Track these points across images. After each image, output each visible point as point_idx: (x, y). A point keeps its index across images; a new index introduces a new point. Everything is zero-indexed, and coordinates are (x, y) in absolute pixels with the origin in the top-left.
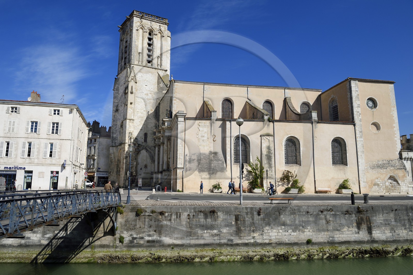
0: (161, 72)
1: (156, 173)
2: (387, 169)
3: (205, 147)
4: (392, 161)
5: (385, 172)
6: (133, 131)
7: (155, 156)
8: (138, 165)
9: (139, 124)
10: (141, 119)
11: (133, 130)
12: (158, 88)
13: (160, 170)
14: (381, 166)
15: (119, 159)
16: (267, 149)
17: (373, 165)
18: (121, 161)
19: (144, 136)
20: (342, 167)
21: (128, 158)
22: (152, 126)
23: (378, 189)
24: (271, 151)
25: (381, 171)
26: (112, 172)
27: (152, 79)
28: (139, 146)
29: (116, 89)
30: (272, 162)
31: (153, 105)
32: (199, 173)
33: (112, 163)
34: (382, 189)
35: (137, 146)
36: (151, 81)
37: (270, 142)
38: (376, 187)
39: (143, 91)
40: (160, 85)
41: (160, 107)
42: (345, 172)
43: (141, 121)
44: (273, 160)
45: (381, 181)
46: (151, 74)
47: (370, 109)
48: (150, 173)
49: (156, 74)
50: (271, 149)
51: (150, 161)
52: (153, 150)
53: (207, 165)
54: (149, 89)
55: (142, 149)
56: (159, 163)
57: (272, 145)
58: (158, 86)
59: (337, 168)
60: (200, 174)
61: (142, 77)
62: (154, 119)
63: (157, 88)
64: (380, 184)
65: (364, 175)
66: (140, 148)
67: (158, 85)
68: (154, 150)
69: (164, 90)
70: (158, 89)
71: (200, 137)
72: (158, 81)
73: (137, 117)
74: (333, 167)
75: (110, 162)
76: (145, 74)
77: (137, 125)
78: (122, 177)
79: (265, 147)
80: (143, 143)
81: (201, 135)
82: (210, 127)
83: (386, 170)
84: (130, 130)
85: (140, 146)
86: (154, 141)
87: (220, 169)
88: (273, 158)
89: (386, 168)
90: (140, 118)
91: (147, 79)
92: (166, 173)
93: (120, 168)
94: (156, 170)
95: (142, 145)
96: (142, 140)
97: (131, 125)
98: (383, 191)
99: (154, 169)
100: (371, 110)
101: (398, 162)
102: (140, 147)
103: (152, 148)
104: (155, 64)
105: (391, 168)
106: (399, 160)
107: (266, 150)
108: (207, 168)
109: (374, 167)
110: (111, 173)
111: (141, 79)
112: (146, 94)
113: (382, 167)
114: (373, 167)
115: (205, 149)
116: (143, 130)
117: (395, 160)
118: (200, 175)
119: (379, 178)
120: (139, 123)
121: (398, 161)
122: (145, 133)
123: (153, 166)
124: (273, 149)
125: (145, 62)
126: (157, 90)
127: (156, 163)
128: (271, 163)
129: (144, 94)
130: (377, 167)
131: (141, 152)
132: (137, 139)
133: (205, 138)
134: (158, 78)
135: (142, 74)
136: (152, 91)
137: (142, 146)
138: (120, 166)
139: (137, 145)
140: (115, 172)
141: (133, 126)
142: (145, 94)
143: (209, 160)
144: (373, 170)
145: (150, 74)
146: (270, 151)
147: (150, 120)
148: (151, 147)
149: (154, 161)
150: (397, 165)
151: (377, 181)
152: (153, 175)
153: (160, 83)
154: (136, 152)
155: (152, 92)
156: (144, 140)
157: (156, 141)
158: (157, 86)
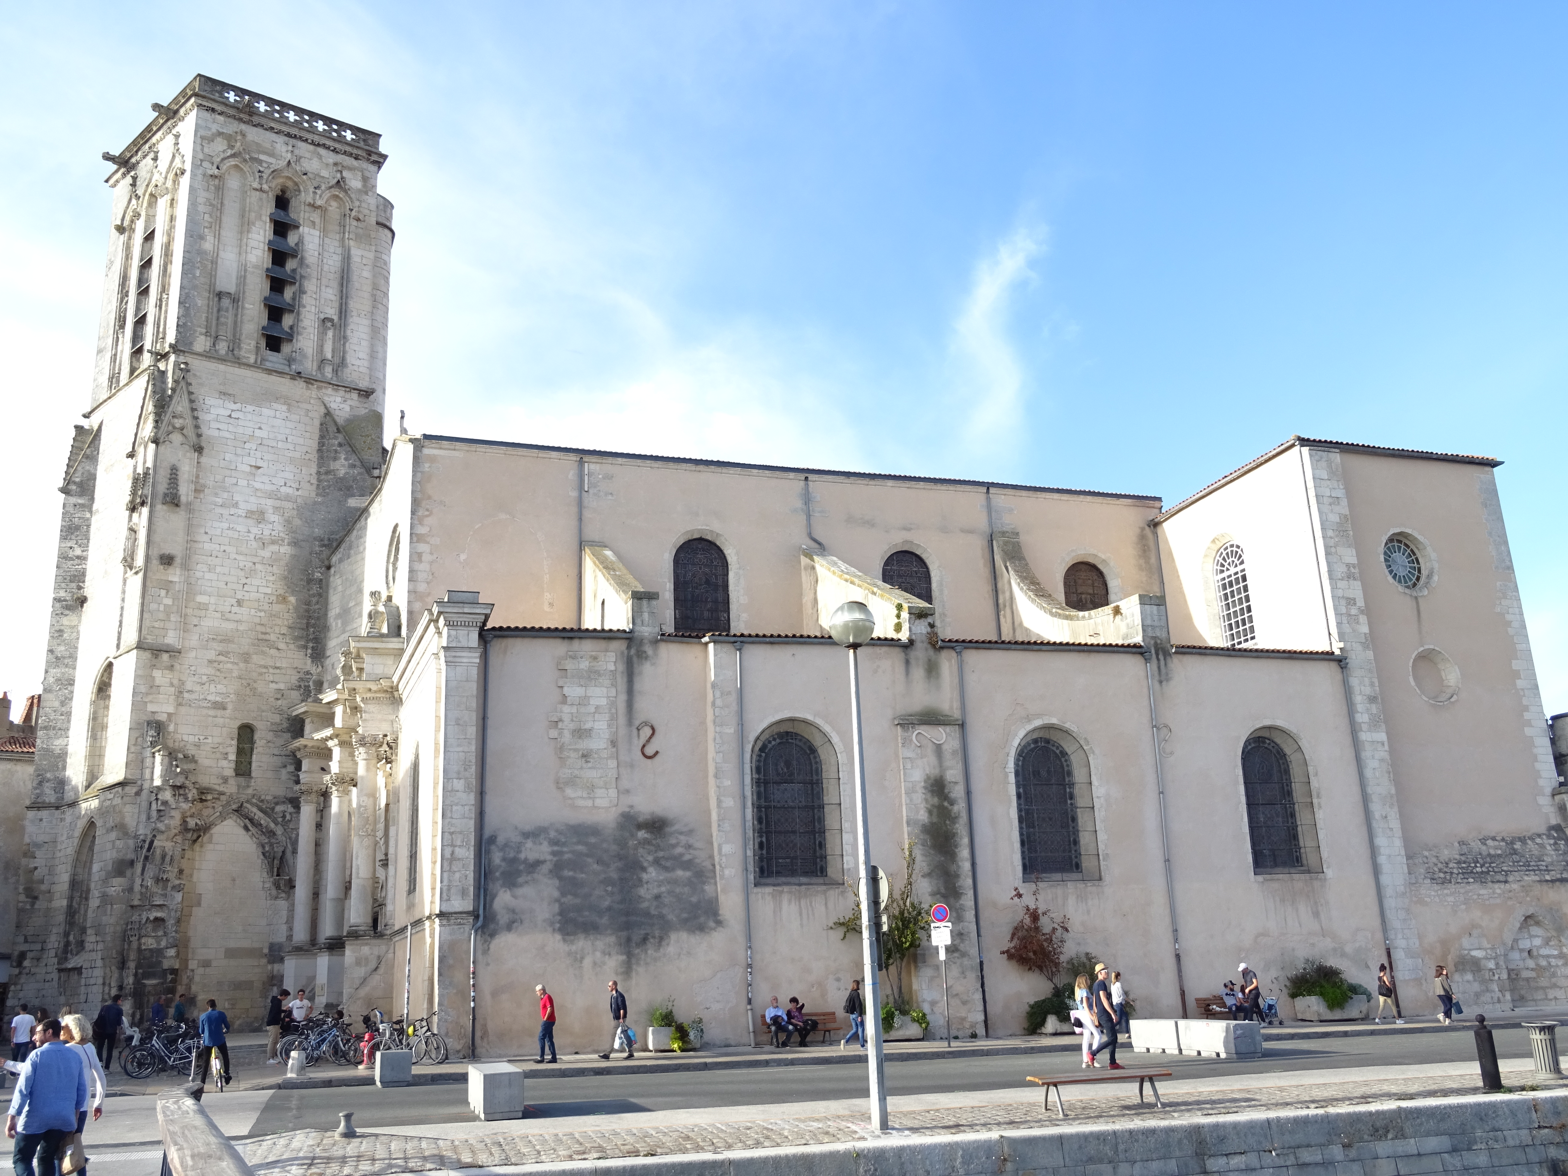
0: (339, 399)
1: (299, 950)
2: (1506, 882)
3: (599, 792)
4: (1523, 840)
5: (1498, 901)
6: (170, 715)
7: (295, 852)
8: (195, 910)
9: (205, 678)
10: (220, 647)
11: (171, 710)
12: (319, 480)
13: (327, 930)
14: (1479, 869)
15: (79, 878)
16: (929, 795)
17: (1440, 865)
18: (92, 886)
19: (235, 742)
20: (1298, 880)
21: (139, 867)
22: (282, 686)
23: (1476, 987)
24: (952, 804)
25: (1482, 892)
26: (30, 955)
27: (288, 431)
28: (202, 801)
29: (80, 485)
30: (959, 867)
31: (290, 572)
32: (564, 940)
33: (33, 904)
34: (1495, 987)
35: (190, 796)
36: (280, 445)
37: (947, 755)
38: (1469, 977)
39: (237, 497)
40: (334, 465)
41: (332, 585)
42: (1316, 903)
43: (221, 658)
44: (964, 853)
45: (1486, 945)
46: (284, 408)
47: (1401, 588)
48: (266, 951)
49: (309, 407)
50: (952, 795)
51: (267, 885)
52: (284, 817)
53: (612, 893)
54: (269, 487)
55: (223, 817)
56: (316, 895)
57: (954, 774)
58: (318, 473)
59: (1275, 885)
60: (574, 948)
61: (232, 421)
62: (292, 646)
63: (314, 481)
64: (1483, 962)
65: (1405, 920)
66: (210, 811)
67: (320, 466)
68: (288, 817)
69: (353, 495)
70: (322, 489)
71: (567, 737)
72: (321, 444)
73: (197, 637)
74: (1260, 878)
75: (22, 897)
76: (250, 408)
77: (196, 679)
78: (92, 981)
79: (922, 784)
80: (225, 780)
81: (572, 726)
82: (625, 679)
83: (1502, 886)
84: (151, 708)
85: (209, 797)
86: (291, 768)
87: (685, 915)
88: (966, 841)
89: (1502, 878)
90: (215, 645)
91: (258, 433)
92: (366, 950)
93: (83, 930)
94: (301, 935)
95: (223, 794)
96: (224, 763)
97: (157, 682)
98: (1502, 999)
99: (291, 929)
100: (1407, 591)
101: (1550, 845)
102: (209, 804)
103: (279, 808)
104: (305, 356)
105: (1526, 878)
106: (1554, 838)
107: (926, 800)
108: (609, 909)
109: (1448, 877)
110: (26, 963)
111: (227, 435)
112: (252, 512)
113: (1482, 872)
114: (1442, 875)
115: (598, 802)
116: (230, 706)
117: (1539, 836)
118: (569, 954)
119: (1475, 933)
120: (210, 671)
121: (1552, 842)
122: (238, 723)
123: (284, 913)
124: (958, 792)
125: (253, 343)
126: (313, 494)
127: (302, 891)
128: (953, 868)
129: (240, 512)
130: (1461, 875)
131: (215, 830)
132: (196, 762)
133: (598, 743)
134: (321, 430)
135: (235, 407)
136: (287, 498)
137: (223, 798)
138: (85, 920)
139: (192, 794)
140: (52, 953)
141: (172, 685)
142: (249, 514)
143: (619, 864)
144: (1446, 891)
145: (275, 406)
146: (946, 804)
147: (273, 652)
148: (277, 804)
149: (291, 885)
150: (1548, 859)
151: (1468, 947)
152: (281, 960)
153: (335, 459)
154: (187, 830)
155: (289, 505)
156: (233, 765)
157: (304, 767)
158: (314, 470)
